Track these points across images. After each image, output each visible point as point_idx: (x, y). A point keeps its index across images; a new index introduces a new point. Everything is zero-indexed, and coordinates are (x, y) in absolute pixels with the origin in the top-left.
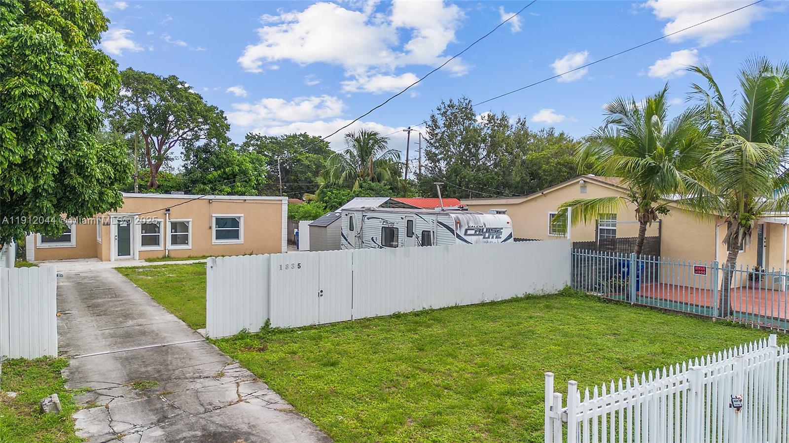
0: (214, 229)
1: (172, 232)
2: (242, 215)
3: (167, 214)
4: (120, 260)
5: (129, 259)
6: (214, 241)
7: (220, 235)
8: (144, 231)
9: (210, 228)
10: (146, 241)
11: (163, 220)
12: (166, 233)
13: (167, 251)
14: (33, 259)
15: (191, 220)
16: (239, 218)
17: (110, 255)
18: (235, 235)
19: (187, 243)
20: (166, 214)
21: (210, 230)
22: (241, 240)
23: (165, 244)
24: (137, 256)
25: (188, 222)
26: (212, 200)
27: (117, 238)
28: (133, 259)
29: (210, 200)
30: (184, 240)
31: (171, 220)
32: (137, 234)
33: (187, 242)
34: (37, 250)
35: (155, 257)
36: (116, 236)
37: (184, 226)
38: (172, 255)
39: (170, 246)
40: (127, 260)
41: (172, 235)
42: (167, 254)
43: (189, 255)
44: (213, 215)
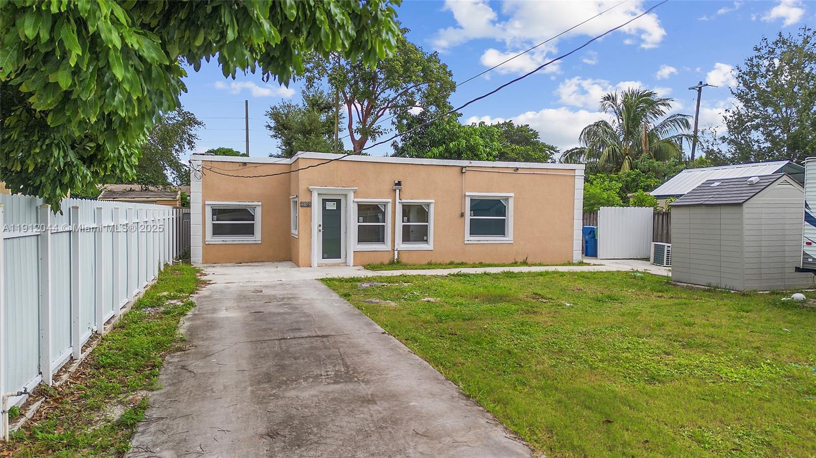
0: (468, 216)
1: (403, 222)
2: (512, 194)
3: (398, 191)
4: (326, 265)
5: (338, 265)
6: (467, 236)
7: (475, 228)
8: (361, 218)
9: (462, 215)
10: (365, 235)
11: (390, 200)
12: (394, 223)
13: (396, 253)
14: (200, 261)
15: (433, 201)
16: (507, 199)
17: (311, 255)
18: (499, 228)
19: (427, 241)
20: (395, 190)
21: (462, 219)
22: (509, 237)
23: (393, 241)
24: (351, 260)
25: (428, 205)
26: (465, 167)
27: (321, 228)
28: (345, 264)
29: (462, 167)
30: (422, 235)
31: (403, 201)
32: (351, 223)
33: (425, 238)
34: (206, 246)
35: (378, 262)
37: (422, 212)
38: (404, 260)
39: (401, 246)
40: (335, 265)
41: (403, 226)
42: (396, 257)
43: (429, 260)
44: (467, 194)
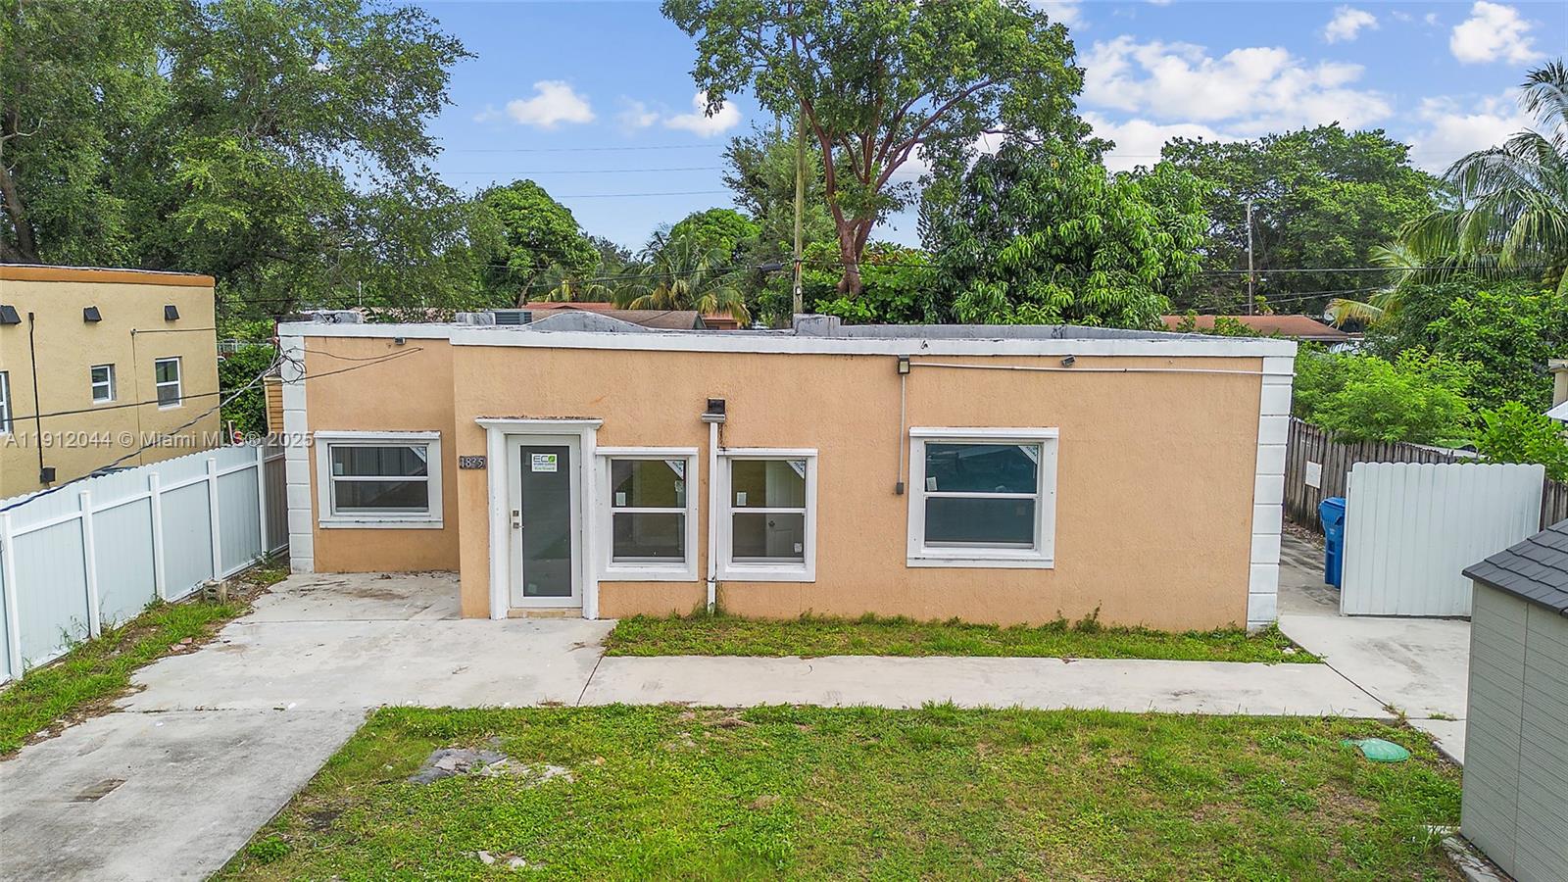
0: (918, 495)
1: (734, 505)
2: (1052, 432)
3: (714, 427)
4: (532, 613)
5: (561, 614)
6: (919, 549)
7: (943, 524)
8: (621, 496)
9: (900, 490)
10: (629, 540)
11: (693, 450)
12: (709, 508)
13: (712, 587)
14: (311, 568)
15: (813, 451)
16: (1038, 444)
17: (487, 592)
18: (1018, 526)
19: (801, 554)
20: (707, 425)
21: (898, 501)
22: (1043, 552)
23: (704, 556)
24: (592, 609)
25: (804, 461)
26: (906, 359)
27: (519, 519)
28: (579, 612)
29: (900, 359)
30: (786, 541)
31: (732, 451)
32: (594, 507)
33: (797, 548)
34: (322, 533)
35: (662, 609)
36: (516, 513)
37: (790, 479)
38: (735, 606)
39: (726, 569)
40: (553, 615)
41: (735, 516)
42: (712, 599)
43: (804, 609)
44: (914, 431)
